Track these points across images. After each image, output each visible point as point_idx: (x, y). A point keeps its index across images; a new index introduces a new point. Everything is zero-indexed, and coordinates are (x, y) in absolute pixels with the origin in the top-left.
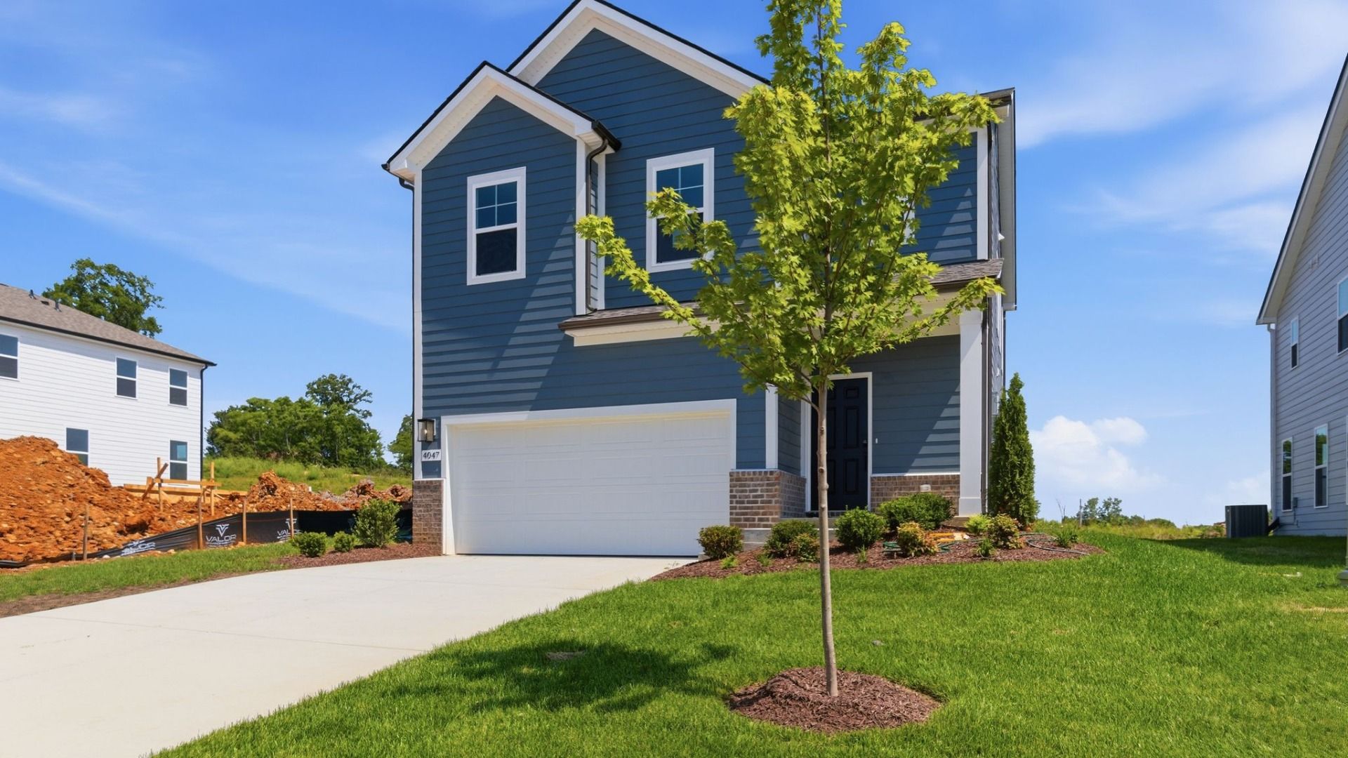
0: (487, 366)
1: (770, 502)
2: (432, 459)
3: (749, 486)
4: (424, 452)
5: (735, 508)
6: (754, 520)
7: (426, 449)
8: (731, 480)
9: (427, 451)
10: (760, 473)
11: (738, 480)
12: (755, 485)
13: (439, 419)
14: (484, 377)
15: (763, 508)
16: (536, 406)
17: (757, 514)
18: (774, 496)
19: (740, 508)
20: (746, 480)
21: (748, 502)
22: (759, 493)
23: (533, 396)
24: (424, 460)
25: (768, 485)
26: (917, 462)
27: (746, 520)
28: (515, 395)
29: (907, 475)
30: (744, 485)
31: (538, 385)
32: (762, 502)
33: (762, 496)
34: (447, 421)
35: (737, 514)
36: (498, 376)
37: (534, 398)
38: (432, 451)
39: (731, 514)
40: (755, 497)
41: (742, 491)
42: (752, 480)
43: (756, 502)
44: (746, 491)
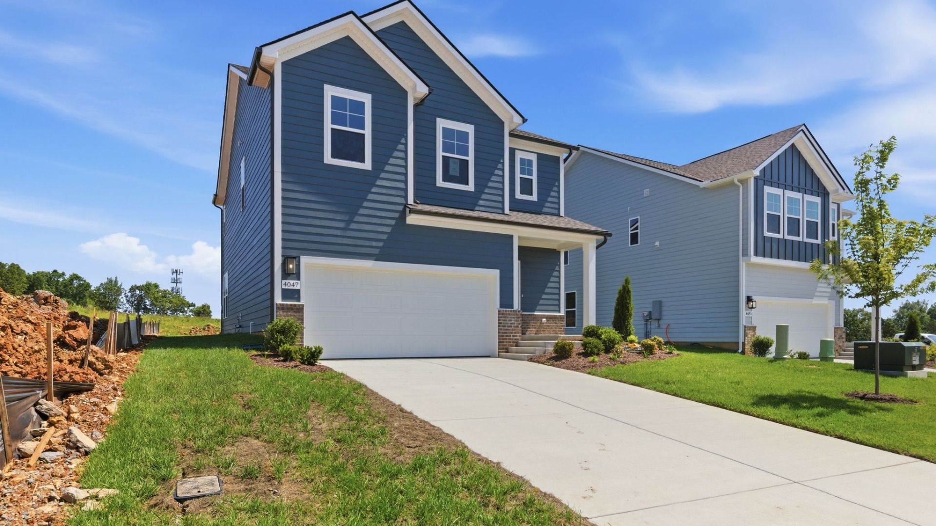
0: (341, 225)
1: (518, 327)
2: (291, 287)
3: (508, 318)
4: (284, 281)
5: (501, 329)
6: (510, 336)
7: (286, 279)
8: (499, 314)
9: (287, 281)
10: (511, 311)
11: (503, 314)
12: (511, 318)
13: (299, 257)
14: (338, 232)
15: (514, 330)
16: (378, 258)
17: (512, 333)
18: (519, 324)
19: (504, 330)
20: (507, 314)
21: (508, 327)
22: (513, 322)
23: (376, 251)
24: (284, 287)
25: (517, 318)
26: (538, 308)
27: (507, 336)
28: (361, 248)
29: (535, 313)
30: (505, 317)
31: (381, 244)
32: (514, 327)
33: (514, 324)
34: (305, 260)
35: (502, 333)
36: (349, 233)
37: (377, 253)
38: (292, 282)
39: (499, 332)
40: (511, 324)
41: (504, 321)
42: (509, 314)
43: (511, 327)
44: (506, 320)
